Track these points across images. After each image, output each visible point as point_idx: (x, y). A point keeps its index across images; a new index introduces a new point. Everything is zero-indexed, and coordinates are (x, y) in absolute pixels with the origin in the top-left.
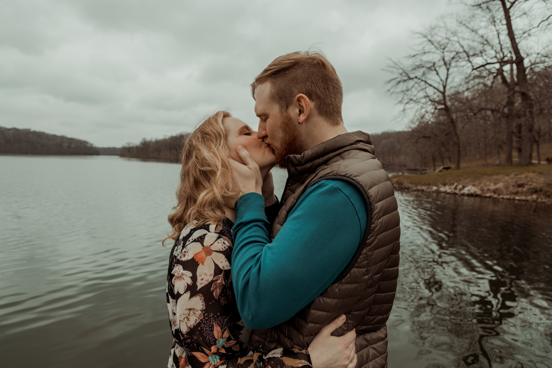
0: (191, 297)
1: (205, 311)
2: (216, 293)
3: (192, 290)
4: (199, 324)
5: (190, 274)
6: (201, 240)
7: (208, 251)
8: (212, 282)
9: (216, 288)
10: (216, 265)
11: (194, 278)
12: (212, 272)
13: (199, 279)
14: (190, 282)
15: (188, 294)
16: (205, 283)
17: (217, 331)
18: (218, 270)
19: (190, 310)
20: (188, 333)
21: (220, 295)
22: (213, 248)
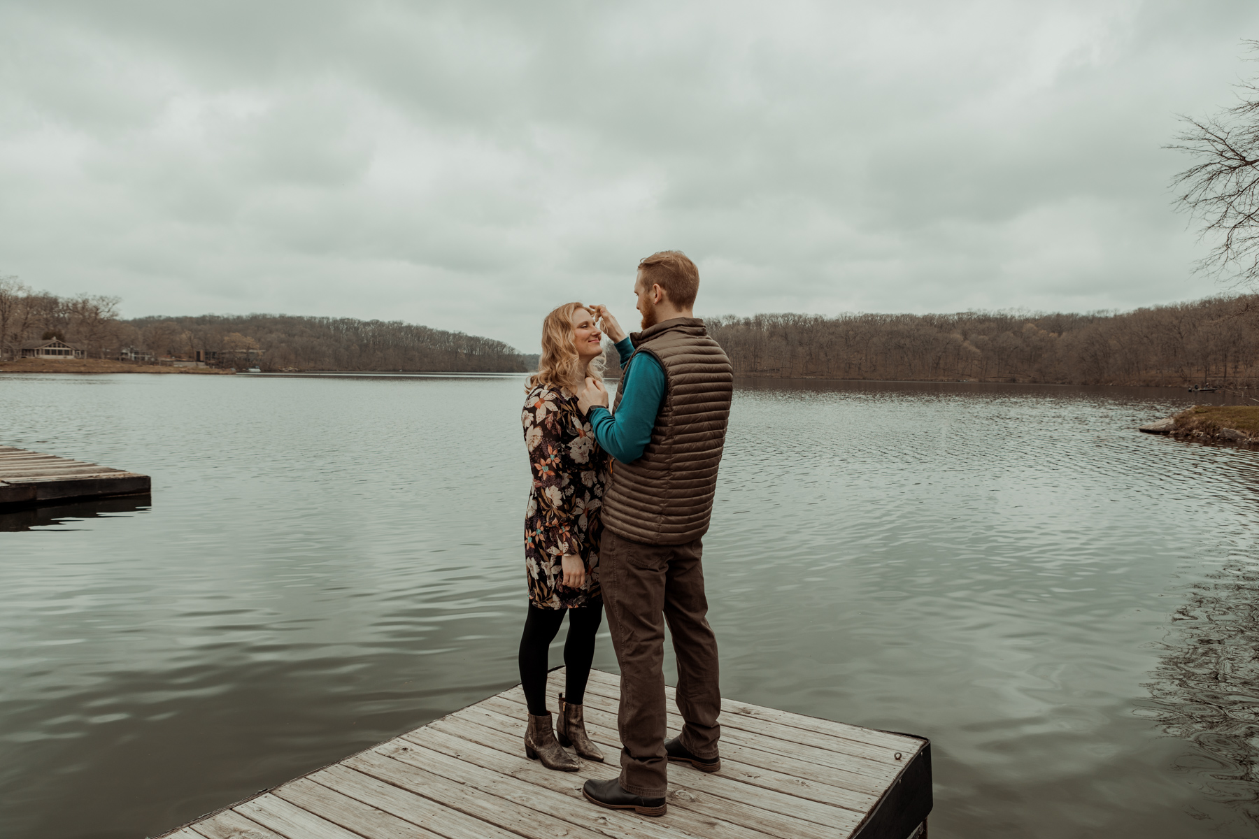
0: (534, 428)
1: (544, 436)
2: (549, 426)
3: (534, 423)
4: (540, 444)
5: (532, 415)
6: (538, 395)
7: (542, 401)
8: (545, 418)
9: (548, 423)
10: (547, 409)
11: (535, 417)
12: (545, 413)
13: (537, 417)
14: (532, 419)
15: (532, 426)
16: (541, 419)
17: (550, 449)
18: (548, 412)
19: (534, 436)
20: (533, 451)
21: (551, 428)
22: (545, 399)
